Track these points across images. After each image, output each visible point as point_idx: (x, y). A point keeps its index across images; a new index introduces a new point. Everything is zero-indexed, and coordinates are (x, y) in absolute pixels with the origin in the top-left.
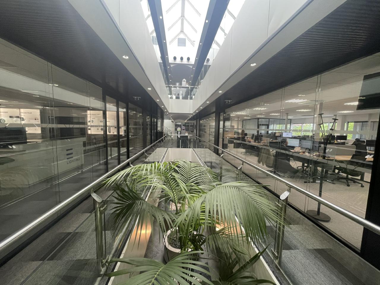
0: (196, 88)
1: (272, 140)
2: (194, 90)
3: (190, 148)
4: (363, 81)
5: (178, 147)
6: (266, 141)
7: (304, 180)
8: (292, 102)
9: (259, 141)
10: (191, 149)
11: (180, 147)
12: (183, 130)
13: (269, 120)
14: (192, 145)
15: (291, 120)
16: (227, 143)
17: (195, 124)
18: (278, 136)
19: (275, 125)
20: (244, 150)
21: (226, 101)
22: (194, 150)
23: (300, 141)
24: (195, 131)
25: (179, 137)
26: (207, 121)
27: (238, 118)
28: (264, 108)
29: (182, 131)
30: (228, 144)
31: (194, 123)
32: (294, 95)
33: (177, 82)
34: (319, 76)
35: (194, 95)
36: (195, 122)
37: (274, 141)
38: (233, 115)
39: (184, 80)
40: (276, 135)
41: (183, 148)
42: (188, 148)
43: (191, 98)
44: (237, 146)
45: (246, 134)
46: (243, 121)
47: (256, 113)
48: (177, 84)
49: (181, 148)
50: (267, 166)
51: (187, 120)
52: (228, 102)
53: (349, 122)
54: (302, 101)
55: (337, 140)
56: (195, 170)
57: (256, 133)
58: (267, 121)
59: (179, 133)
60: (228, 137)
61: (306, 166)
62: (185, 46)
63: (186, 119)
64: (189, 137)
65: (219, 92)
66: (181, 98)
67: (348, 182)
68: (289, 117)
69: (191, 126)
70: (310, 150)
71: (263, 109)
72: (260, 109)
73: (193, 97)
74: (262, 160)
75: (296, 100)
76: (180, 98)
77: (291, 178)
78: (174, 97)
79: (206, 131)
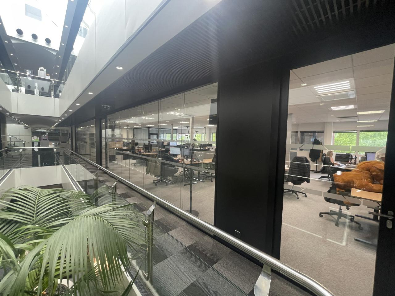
0: (64, 84)
1: (161, 149)
2: (61, 85)
3: (58, 164)
4: (211, 104)
5: (35, 165)
6: (155, 150)
7: (184, 183)
8: (172, 114)
9: (149, 150)
10: (60, 167)
11: (39, 165)
12: (44, 140)
13: (159, 130)
14: (61, 160)
15: (177, 130)
16: (115, 154)
17: (70, 131)
18: (166, 145)
19: (165, 134)
20: (134, 161)
21: (104, 106)
22: (64, 168)
23: (180, 149)
24: (70, 140)
25: (36, 150)
26: (89, 128)
27: (128, 126)
28: (151, 118)
29: (42, 142)
30: (116, 156)
31: (67, 131)
32: (172, 107)
33: (29, 69)
34: (183, 94)
35: (60, 92)
36: (69, 129)
37: (162, 150)
38: (120, 122)
39: (42, 68)
40: (164, 144)
41: (45, 165)
42: (54, 165)
43: (57, 96)
44: (126, 157)
45: (137, 144)
46: (134, 130)
47: (145, 122)
48: (28, 72)
49: (42, 166)
50: (155, 175)
51: (56, 126)
52: (107, 107)
53: (213, 133)
54: (179, 114)
55: (207, 146)
56: (48, 199)
57: (147, 142)
58: (157, 130)
59: (35, 144)
60: (116, 147)
61: (186, 171)
62: (40, 19)
63: (53, 125)
64: (55, 150)
65: (89, 93)
66: (37, 93)
67: (212, 179)
68: (175, 128)
69: (63, 134)
70: (187, 156)
71: (149, 118)
72: (147, 118)
73: (60, 94)
74: (150, 170)
75: (175, 112)
76: (35, 93)
77: (174, 183)
78: (23, 89)
79: (86, 141)
